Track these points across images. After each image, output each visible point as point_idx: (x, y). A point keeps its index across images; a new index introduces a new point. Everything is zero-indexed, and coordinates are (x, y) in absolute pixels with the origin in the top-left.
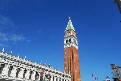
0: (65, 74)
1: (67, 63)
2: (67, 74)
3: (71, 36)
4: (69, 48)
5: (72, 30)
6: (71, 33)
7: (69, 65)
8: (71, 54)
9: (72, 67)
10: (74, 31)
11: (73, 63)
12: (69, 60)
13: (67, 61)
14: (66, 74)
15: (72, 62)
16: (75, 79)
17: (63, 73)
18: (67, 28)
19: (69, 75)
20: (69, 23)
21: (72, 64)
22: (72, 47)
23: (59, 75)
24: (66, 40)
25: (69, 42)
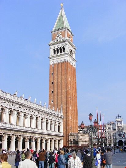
0: (54, 112)
1: (56, 92)
2: (58, 113)
3: (64, 42)
4: (60, 65)
5: (67, 30)
6: (64, 36)
7: (60, 96)
8: (64, 77)
9: (64, 99)
10: (70, 31)
11: (67, 93)
12: (60, 88)
13: (56, 89)
14: (56, 113)
15: (64, 90)
16: (69, 120)
17: (52, 111)
18: (57, 25)
19: (61, 114)
20: (61, 15)
21: (64, 95)
22: (67, 63)
23: (45, 114)
24: (54, 50)
25: (59, 54)
